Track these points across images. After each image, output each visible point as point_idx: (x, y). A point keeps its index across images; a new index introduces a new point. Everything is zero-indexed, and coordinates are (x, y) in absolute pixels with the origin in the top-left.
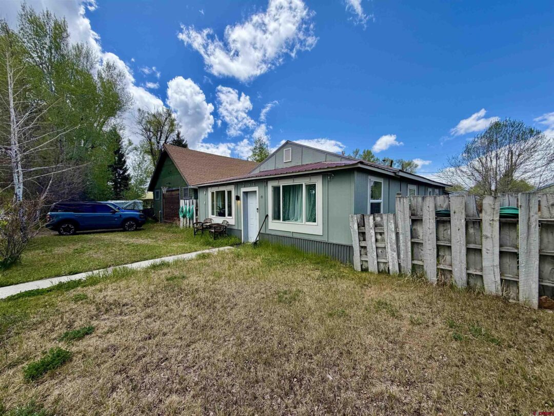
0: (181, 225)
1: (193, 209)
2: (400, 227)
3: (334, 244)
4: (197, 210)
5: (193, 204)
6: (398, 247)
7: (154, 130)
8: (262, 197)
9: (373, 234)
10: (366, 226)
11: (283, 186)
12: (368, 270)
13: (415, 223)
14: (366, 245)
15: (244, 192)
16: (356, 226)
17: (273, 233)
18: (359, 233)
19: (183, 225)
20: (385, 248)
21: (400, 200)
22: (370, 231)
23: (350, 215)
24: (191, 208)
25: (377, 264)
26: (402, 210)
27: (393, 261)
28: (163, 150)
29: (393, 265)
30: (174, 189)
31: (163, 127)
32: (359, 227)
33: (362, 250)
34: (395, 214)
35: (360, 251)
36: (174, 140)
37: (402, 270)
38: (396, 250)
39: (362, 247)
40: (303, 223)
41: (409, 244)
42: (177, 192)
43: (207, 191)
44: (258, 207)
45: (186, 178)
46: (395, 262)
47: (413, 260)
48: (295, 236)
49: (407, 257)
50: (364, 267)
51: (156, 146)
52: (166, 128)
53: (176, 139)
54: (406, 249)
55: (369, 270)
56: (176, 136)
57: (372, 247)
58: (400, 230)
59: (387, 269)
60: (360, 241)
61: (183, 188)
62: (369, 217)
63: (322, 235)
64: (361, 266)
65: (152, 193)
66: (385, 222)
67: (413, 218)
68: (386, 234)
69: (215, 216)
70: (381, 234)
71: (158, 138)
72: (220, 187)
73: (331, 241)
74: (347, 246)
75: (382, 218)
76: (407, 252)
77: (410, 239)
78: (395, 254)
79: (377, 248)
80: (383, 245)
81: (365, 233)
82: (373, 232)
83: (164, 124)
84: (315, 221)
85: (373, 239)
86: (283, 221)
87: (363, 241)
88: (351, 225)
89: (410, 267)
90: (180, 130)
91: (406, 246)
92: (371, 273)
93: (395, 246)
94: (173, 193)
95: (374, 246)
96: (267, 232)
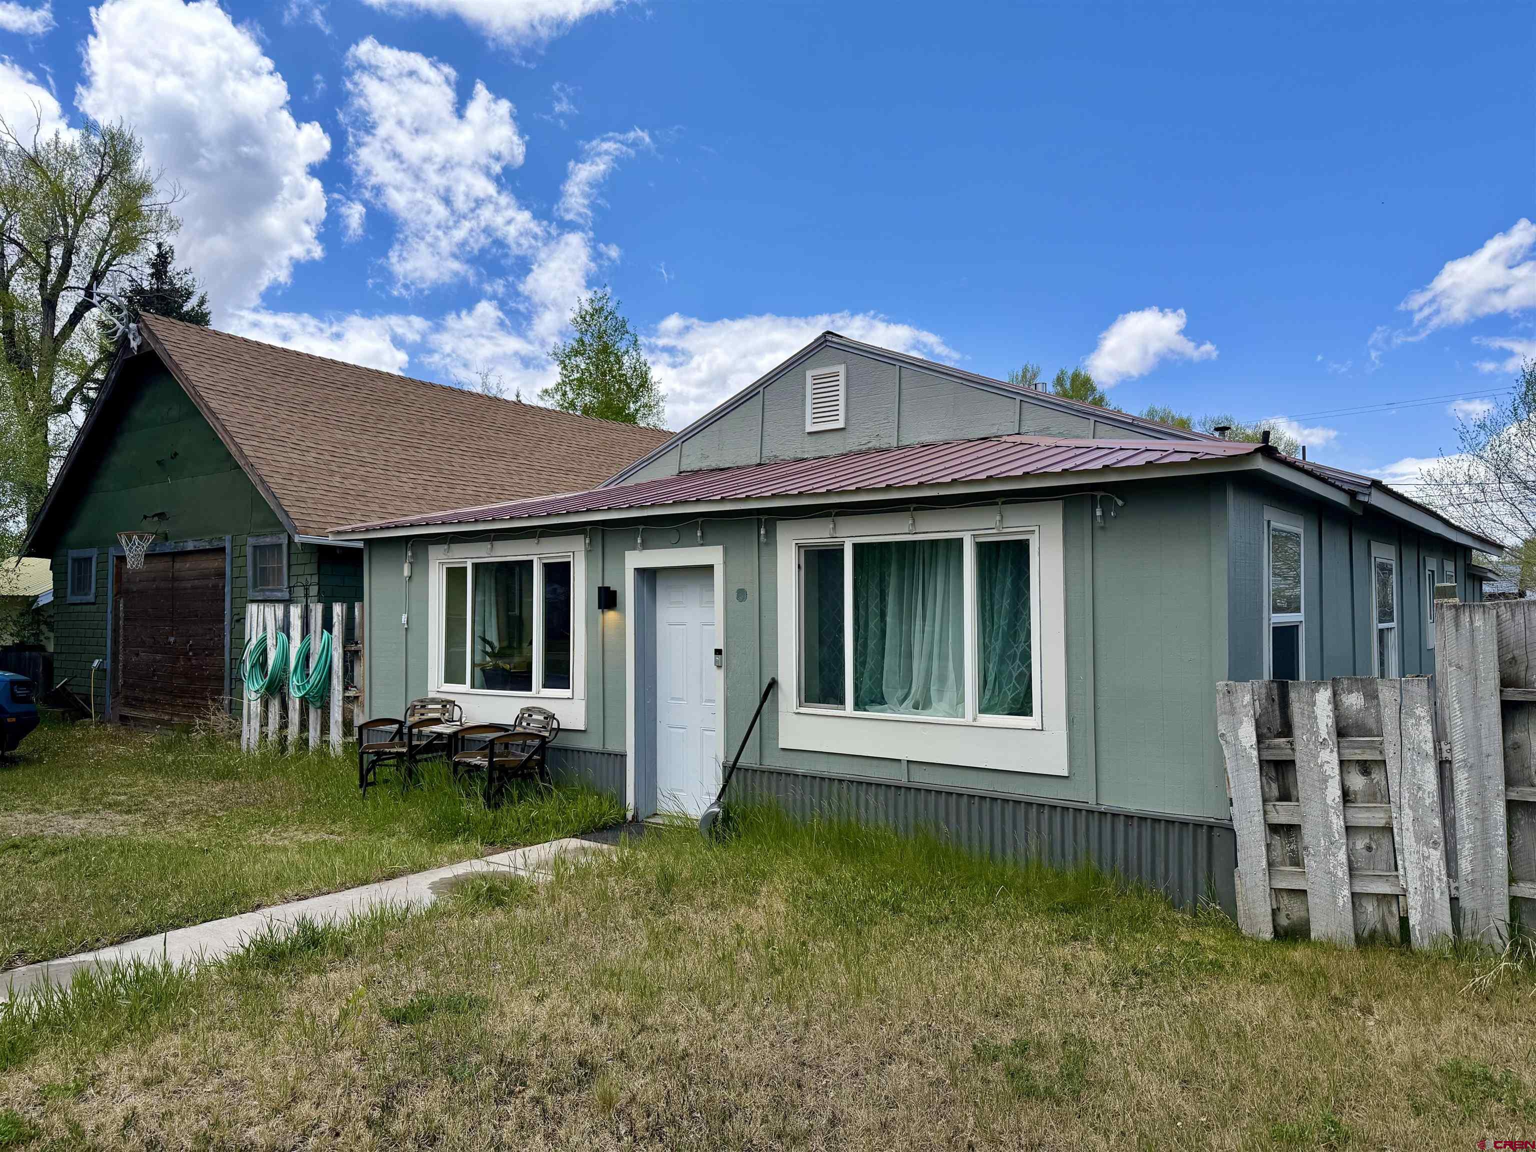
0: (250, 732)
1: (327, 649)
2: (1456, 734)
3: (1129, 817)
4: (351, 657)
5: (328, 625)
6: (1449, 825)
7: (30, 233)
8: (742, 594)
9: (1332, 769)
10: (1297, 732)
11: (856, 546)
12: (1308, 931)
13: (1520, 718)
14: (1294, 821)
15: (641, 572)
16: (1247, 734)
17: (802, 767)
18: (1261, 762)
19: (264, 736)
20: (1388, 829)
21: (1457, 619)
22: (1316, 757)
23: (1221, 684)
24: (317, 647)
25: (1349, 906)
26: (1465, 663)
27: (1429, 888)
28: (134, 344)
29: (1428, 905)
30: (190, 546)
31: (79, 221)
32: (1260, 738)
33: (1277, 840)
34: (1433, 678)
35: (1268, 846)
36: (139, 291)
37: (1467, 925)
38: (1439, 836)
39: (1274, 829)
40: (968, 719)
41: (1499, 811)
42: (209, 564)
43: (420, 563)
44: (720, 646)
45: (278, 492)
46: (1437, 895)
47: (1512, 880)
48: (921, 778)
49: (1487, 866)
50: (1284, 922)
51: (35, 319)
52: (98, 225)
53: (146, 285)
54: (1485, 831)
55: (1313, 935)
56: (149, 270)
57: (1328, 826)
58: (1457, 749)
59: (1394, 925)
60: (1265, 801)
61: (251, 541)
62: (1314, 691)
63: (1065, 773)
64: (1275, 912)
65: (48, 562)
66: (1389, 714)
67: (1513, 695)
68: (1393, 767)
69: (466, 687)
70: (1365, 767)
71: (52, 277)
72: (498, 544)
73: (1111, 802)
74: (1198, 826)
75: (1372, 696)
76: (1488, 847)
77: (1502, 787)
78: (1436, 856)
79: (1350, 830)
80: (1377, 819)
81: (1290, 764)
82: (1329, 759)
83: (86, 208)
84: (1023, 707)
85: (1334, 792)
86: (858, 706)
87: (1280, 799)
88: (1221, 728)
89: (1502, 912)
90: (169, 240)
91: (1483, 819)
92: (1328, 947)
93: (1437, 822)
94: (184, 567)
95: (1338, 823)
96: (773, 762)
